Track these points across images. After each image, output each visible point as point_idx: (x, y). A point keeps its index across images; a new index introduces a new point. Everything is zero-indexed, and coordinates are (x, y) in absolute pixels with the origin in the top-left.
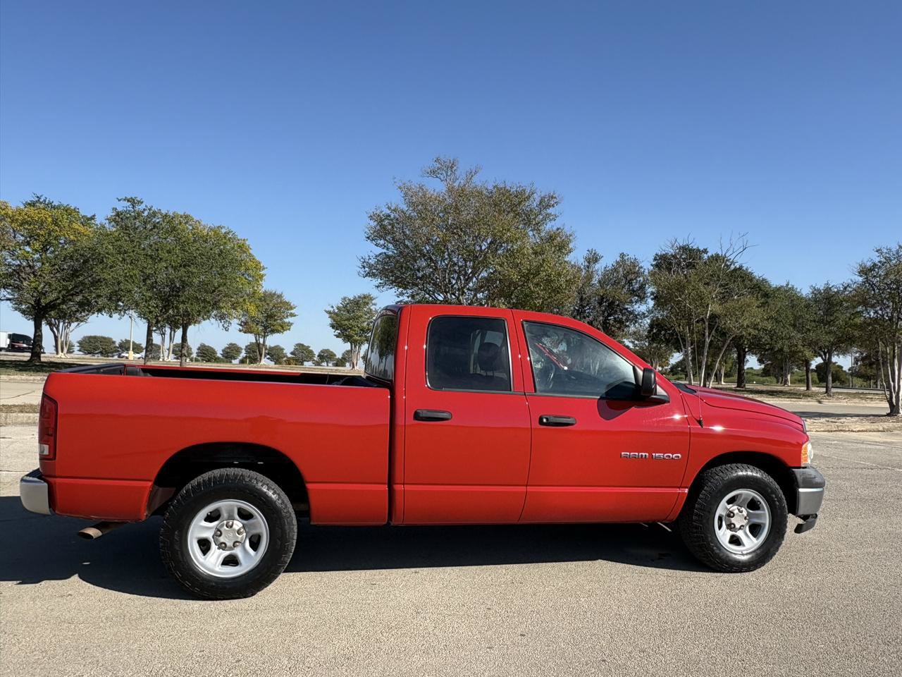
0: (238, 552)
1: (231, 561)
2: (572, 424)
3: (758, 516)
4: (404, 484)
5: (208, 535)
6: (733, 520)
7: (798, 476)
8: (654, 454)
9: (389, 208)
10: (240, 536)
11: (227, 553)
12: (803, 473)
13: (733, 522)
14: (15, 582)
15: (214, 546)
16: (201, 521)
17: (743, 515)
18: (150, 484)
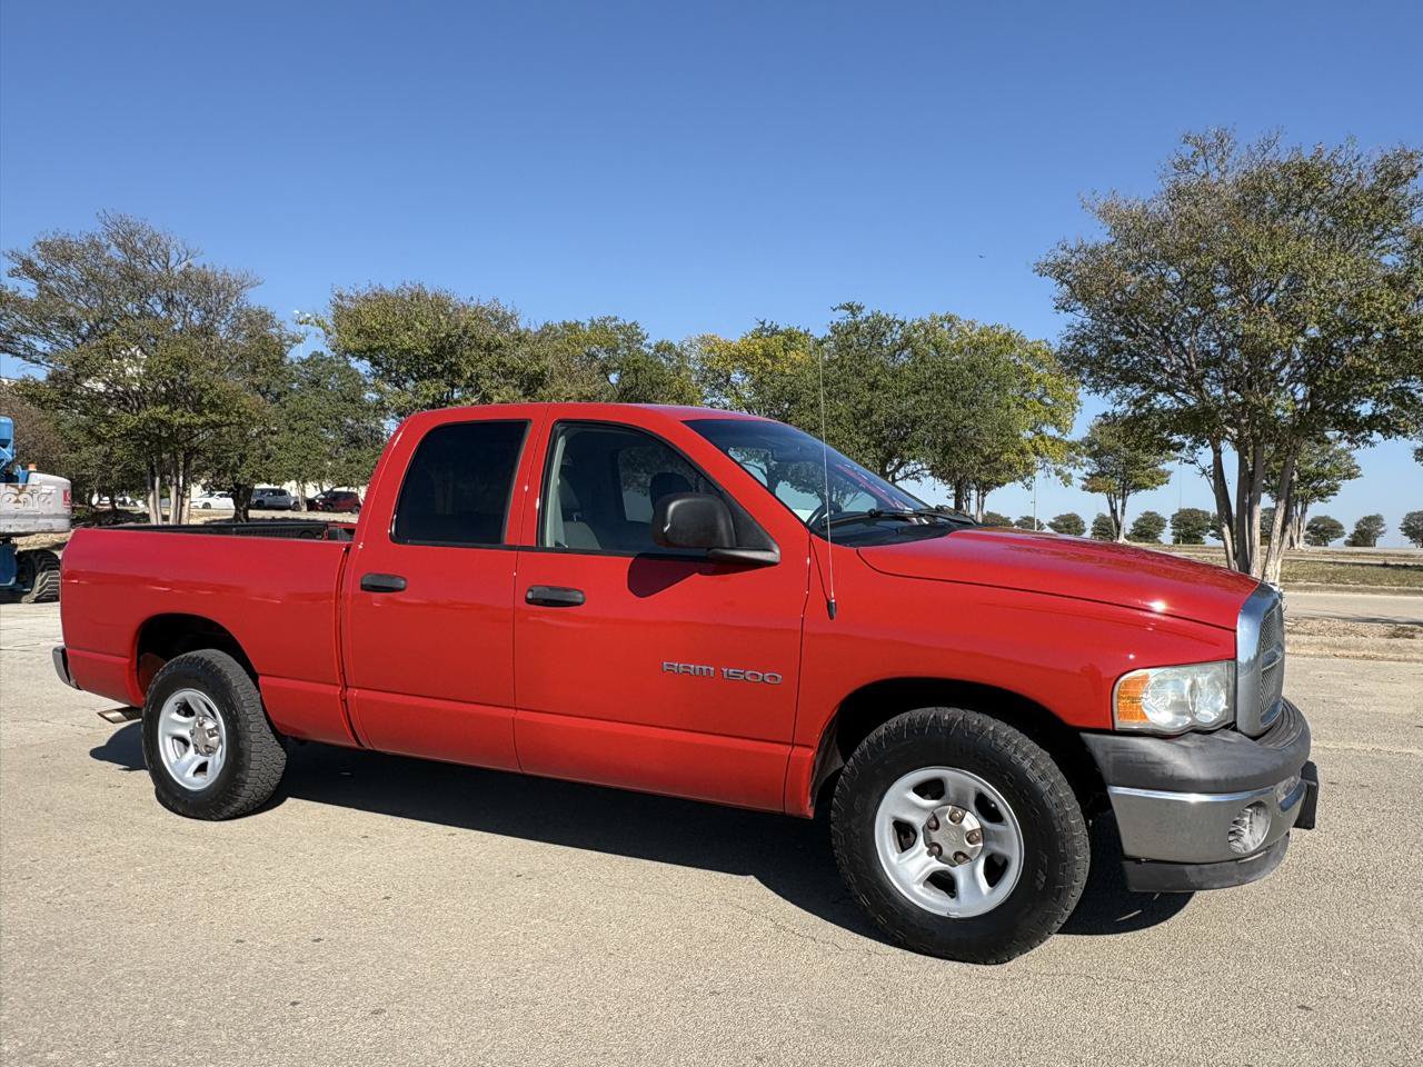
0: (210, 760)
1: (202, 768)
2: (578, 604)
3: (998, 837)
4: (358, 688)
5: (185, 733)
6: (936, 836)
7: (1099, 754)
8: (725, 670)
9: (1064, 248)
10: (211, 739)
11: (202, 759)
12: (1117, 748)
13: (936, 840)
14: (122, 767)
15: (192, 748)
16: (173, 711)
17: (962, 829)
18: (128, 661)
